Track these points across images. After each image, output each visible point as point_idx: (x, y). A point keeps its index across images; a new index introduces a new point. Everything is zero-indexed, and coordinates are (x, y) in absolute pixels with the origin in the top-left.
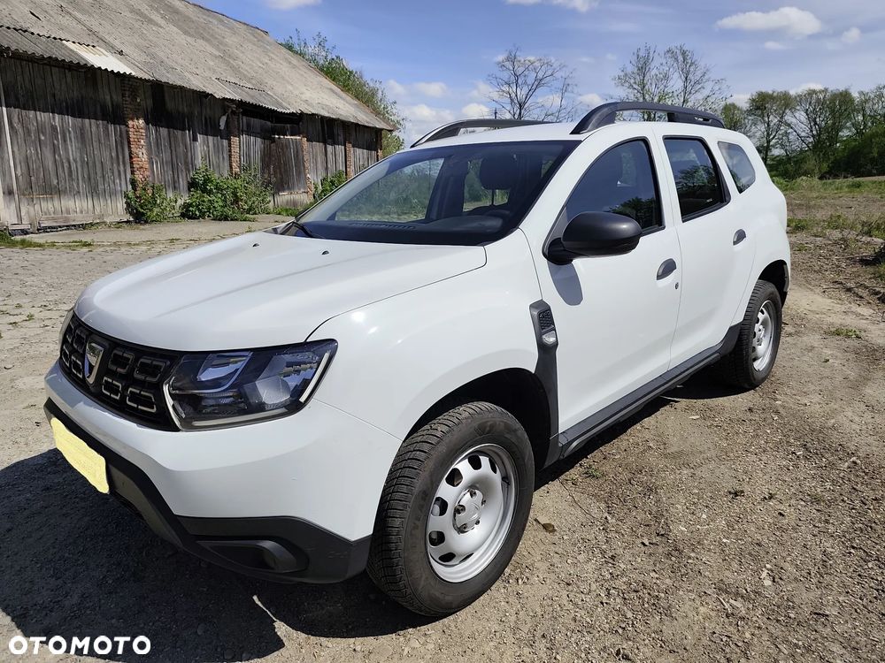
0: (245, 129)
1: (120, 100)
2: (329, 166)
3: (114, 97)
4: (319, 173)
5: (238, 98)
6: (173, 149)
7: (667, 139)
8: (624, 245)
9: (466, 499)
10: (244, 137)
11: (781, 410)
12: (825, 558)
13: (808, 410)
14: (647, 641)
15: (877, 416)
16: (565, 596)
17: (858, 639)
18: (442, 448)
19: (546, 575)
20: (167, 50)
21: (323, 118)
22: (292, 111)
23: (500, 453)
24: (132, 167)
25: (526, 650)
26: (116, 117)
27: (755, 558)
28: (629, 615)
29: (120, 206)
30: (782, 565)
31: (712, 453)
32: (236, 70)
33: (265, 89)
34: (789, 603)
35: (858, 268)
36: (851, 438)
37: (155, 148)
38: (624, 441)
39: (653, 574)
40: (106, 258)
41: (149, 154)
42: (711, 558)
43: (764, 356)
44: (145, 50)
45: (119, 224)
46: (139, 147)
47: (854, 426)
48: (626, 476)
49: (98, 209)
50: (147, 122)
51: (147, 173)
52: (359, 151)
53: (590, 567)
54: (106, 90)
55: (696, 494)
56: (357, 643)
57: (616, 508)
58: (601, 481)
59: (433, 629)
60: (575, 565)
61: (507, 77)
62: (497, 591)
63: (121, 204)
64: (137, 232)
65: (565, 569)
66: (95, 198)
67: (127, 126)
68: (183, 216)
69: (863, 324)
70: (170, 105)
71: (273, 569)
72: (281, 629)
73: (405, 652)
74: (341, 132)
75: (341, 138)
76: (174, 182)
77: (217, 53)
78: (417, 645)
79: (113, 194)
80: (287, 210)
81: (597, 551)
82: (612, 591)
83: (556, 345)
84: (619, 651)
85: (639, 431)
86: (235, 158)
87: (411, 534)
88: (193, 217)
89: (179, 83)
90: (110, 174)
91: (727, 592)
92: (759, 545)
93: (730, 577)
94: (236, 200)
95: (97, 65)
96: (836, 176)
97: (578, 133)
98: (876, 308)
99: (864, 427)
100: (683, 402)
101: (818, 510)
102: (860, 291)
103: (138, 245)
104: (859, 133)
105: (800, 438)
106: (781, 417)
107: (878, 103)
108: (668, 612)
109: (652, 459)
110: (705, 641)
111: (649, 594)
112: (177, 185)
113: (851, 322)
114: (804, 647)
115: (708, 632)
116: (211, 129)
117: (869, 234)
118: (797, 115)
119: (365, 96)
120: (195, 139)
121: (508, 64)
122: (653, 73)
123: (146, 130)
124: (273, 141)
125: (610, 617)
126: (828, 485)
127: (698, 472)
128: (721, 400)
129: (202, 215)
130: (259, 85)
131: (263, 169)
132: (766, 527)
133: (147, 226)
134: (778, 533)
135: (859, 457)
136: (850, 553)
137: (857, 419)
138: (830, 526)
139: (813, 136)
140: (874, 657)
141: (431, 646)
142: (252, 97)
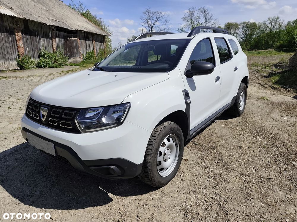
0: (57, 36)
1: (12, 25)
2: (87, 48)
3: (10, 25)
4: (84, 51)
5: (55, 25)
6: (32, 43)
7: (215, 38)
8: (209, 71)
9: (166, 151)
10: (57, 39)
11: (248, 122)
12: (269, 163)
13: (256, 122)
14: (223, 190)
15: (277, 122)
16: (196, 179)
17: (282, 184)
18: (161, 136)
19: (189, 174)
20: (28, 8)
21: (85, 32)
22: (74, 29)
23: (175, 137)
24: (18, 50)
25: (188, 195)
26: (11, 32)
27: (249, 165)
28: (216, 183)
29: (14, 64)
30: (257, 166)
31: (231, 136)
32: (53, 15)
33: (64, 21)
34: (261, 176)
35: (263, 79)
36: (270, 129)
37: (26, 43)
38: (203, 134)
39: (220, 171)
40: (13, 82)
41: (24, 44)
42: (237, 166)
43: (242, 106)
44: (20, 8)
45: (15, 70)
46: (20, 42)
47: (270, 126)
48: (206, 144)
49: (6, 65)
50: (22, 34)
51: (23, 52)
52: (97, 43)
53: (201, 170)
54: (7, 22)
55: (228, 148)
56: (136, 197)
57: (206, 153)
58: (199, 146)
59: (159, 191)
60: (196, 170)
61: (147, 17)
62: (175, 179)
63: (15, 63)
64: (22, 73)
65: (194, 172)
66: (5, 61)
67: (15, 35)
68: (37, 67)
69: (268, 96)
70: (30, 28)
71: (113, 175)
72: (111, 195)
73: (152, 199)
74: (91, 37)
75: (91, 39)
76: (33, 55)
77: (46, 9)
78: (155, 196)
79: (11, 59)
80: (74, 64)
81: (202, 166)
82: (210, 177)
83: (190, 103)
84: (215, 193)
85: (207, 130)
86: (54, 46)
87: (153, 162)
88: (41, 67)
89: (34, 20)
90: (10, 52)
91: (243, 175)
92: (249, 161)
93: (243, 171)
94: (56, 61)
95: (3, 13)
96: (253, 50)
97: (190, 36)
98: (271, 91)
99: (273, 126)
100: (219, 121)
101: (264, 150)
102: (265, 86)
103: (23, 77)
104: (259, 36)
105: (256, 130)
106: (249, 124)
107: (264, 26)
108: (227, 181)
109: (213, 138)
110: (239, 188)
111: (221, 177)
112: (34, 56)
113: (264, 95)
114: (267, 188)
115: (240, 186)
116: (46, 36)
117: (265, 68)
118: (240, 30)
119: (97, 24)
120: (40, 40)
121: (147, 13)
122: (195, 16)
123: (22, 37)
124: (68, 40)
125: (211, 184)
126: (266, 143)
127: (227, 142)
128: (230, 120)
129: (44, 66)
130: (61, 20)
131: (64, 50)
132: (250, 156)
133: (25, 71)
134: (254, 157)
135: (273, 134)
136: (276, 161)
137: (271, 123)
138: (269, 154)
139: (245, 37)
140: (287, 189)
141: (159, 196)
142: (60, 24)
